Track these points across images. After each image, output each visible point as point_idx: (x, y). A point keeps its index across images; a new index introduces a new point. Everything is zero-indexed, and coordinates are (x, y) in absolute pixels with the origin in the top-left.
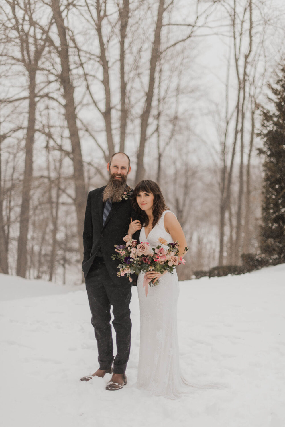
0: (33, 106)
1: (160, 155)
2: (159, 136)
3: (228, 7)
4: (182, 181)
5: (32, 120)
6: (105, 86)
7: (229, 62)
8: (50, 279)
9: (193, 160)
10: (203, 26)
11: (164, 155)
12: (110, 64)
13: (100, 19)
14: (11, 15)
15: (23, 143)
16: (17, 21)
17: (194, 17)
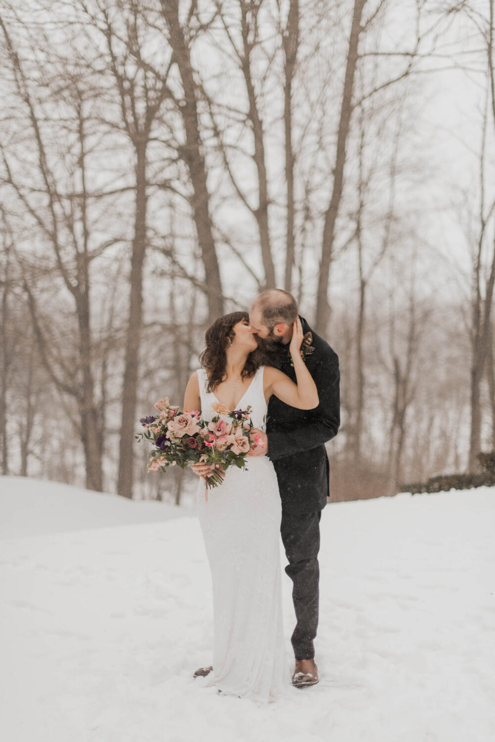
0: (142, 202)
1: (363, 284)
2: (360, 249)
3: (480, 21)
4: (402, 327)
5: (141, 227)
6: (258, 164)
7: (485, 117)
8: (178, 502)
9: (424, 290)
10: (429, 55)
11: (371, 283)
12: (265, 127)
13: (248, 47)
14: (104, 49)
15: (127, 267)
16: (114, 58)
17: (414, 40)
